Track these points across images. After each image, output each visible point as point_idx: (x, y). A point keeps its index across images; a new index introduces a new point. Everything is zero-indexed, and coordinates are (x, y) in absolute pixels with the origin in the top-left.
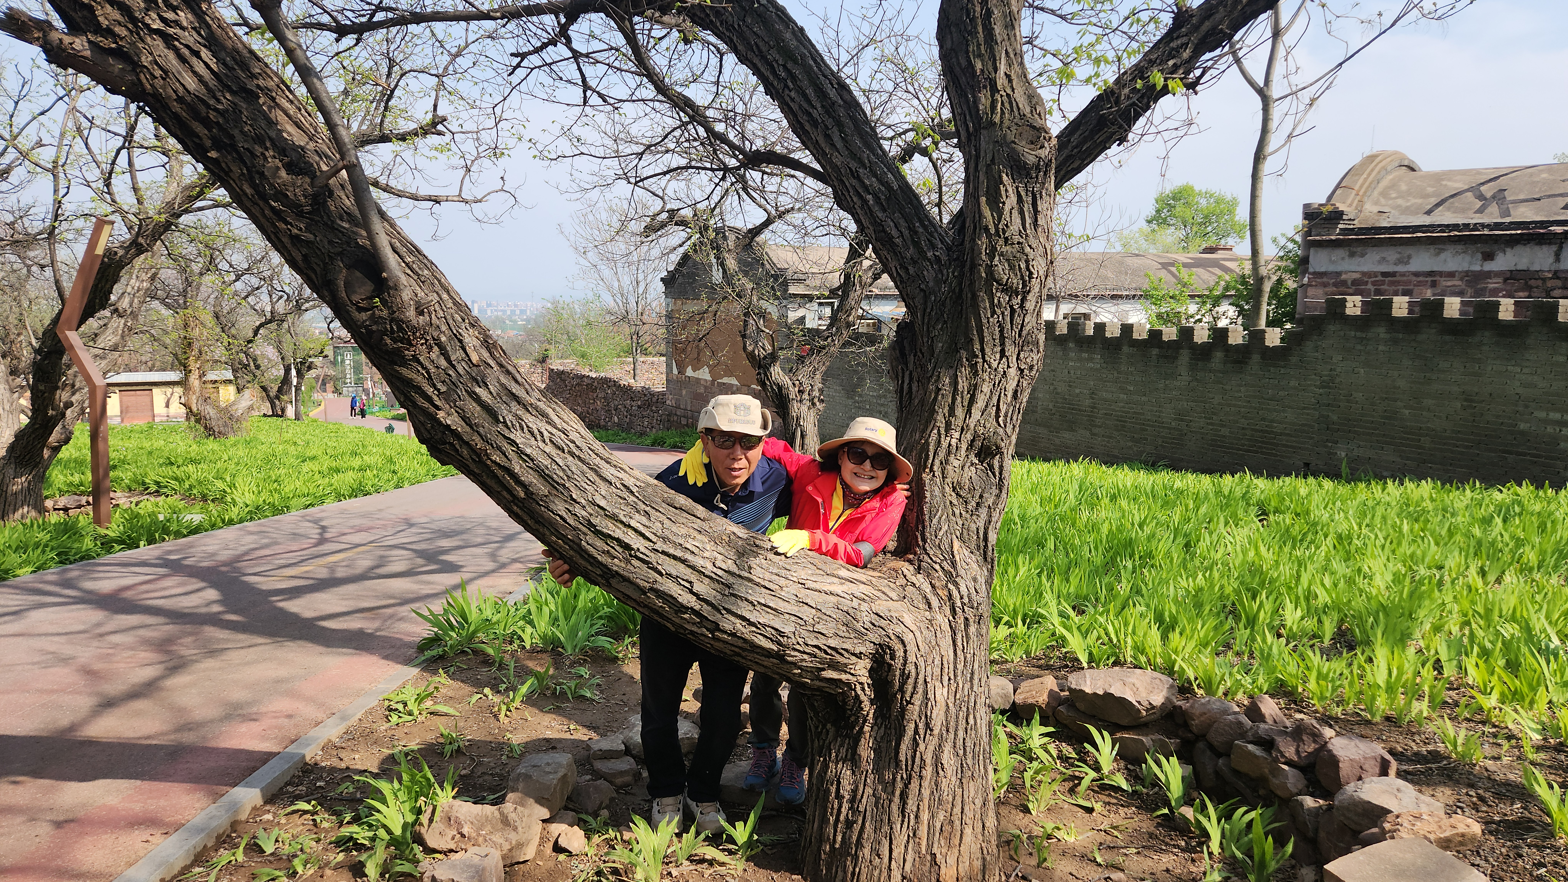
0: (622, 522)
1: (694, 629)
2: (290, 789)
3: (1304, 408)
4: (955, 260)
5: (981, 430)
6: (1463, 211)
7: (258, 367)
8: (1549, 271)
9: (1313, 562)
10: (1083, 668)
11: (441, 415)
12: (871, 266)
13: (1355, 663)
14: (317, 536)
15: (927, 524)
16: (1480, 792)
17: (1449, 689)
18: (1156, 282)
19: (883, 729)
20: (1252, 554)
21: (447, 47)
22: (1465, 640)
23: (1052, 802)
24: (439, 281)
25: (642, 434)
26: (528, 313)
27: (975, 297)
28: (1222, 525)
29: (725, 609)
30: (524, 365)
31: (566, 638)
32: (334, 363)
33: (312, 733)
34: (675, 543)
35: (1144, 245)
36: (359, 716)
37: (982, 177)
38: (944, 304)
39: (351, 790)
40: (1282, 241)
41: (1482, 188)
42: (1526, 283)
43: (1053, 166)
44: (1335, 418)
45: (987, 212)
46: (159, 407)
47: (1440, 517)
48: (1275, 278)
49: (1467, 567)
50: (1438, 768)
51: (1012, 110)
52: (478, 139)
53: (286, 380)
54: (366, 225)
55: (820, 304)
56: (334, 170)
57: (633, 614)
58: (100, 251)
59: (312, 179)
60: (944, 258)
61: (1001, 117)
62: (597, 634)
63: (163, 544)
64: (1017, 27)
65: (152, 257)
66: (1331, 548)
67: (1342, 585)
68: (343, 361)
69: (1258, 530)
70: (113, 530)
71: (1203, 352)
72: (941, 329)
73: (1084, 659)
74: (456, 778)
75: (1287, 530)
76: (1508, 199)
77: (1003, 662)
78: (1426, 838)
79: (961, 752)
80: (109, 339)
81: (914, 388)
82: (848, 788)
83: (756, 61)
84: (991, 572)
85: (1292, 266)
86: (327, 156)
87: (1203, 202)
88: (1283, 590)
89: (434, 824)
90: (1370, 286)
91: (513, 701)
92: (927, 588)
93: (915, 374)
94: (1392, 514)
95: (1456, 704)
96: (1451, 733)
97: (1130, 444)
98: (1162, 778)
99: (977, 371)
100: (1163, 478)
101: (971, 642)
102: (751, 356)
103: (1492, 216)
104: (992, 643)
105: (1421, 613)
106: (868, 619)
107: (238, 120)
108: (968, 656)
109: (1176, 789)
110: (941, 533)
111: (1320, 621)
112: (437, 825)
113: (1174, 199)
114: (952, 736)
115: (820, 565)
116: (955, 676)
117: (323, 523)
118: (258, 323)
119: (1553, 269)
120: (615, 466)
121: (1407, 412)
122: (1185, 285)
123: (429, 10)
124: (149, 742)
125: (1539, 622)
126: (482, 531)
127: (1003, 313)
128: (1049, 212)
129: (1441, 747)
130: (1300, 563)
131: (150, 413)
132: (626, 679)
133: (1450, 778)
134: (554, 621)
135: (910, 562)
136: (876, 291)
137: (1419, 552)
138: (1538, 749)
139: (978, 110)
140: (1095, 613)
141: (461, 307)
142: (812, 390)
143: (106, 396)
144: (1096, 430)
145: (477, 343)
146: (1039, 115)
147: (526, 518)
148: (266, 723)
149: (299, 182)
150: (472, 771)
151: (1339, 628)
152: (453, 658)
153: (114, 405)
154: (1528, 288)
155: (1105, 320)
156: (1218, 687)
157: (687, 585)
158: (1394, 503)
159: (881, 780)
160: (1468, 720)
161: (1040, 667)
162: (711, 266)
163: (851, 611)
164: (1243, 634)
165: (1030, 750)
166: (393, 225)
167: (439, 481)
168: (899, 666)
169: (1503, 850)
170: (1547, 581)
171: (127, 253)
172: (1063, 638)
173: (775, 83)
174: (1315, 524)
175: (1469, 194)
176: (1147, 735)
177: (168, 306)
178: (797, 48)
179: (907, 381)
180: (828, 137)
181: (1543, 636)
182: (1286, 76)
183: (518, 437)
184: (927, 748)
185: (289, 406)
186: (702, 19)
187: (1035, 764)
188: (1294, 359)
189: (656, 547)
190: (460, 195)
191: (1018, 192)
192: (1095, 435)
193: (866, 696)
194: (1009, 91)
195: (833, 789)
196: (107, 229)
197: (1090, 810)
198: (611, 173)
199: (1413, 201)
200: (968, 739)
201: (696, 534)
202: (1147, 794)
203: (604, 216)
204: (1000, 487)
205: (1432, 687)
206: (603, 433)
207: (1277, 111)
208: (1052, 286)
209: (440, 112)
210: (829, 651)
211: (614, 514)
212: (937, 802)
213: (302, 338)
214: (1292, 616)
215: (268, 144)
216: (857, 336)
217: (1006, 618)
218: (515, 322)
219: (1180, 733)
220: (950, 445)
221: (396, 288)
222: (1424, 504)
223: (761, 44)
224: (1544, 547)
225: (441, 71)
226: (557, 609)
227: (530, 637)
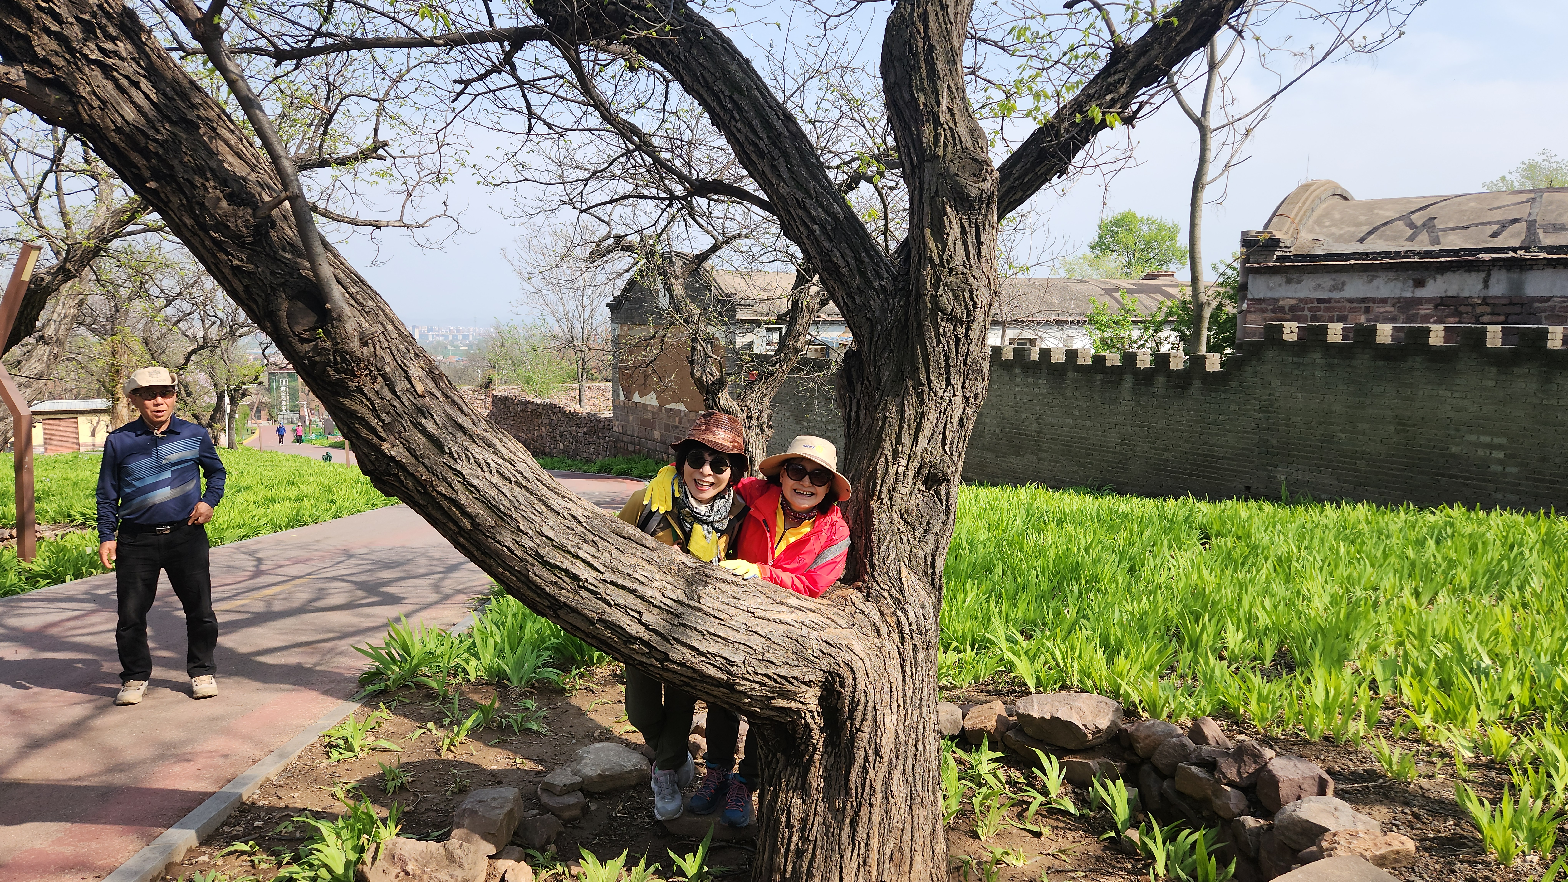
0: (570, 553)
1: (644, 659)
2: (227, 829)
3: (1245, 432)
4: (900, 290)
5: (928, 458)
6: (1394, 239)
7: (189, 394)
8: (1478, 297)
9: (1253, 585)
10: (1031, 693)
11: (385, 446)
12: (819, 292)
13: (1295, 684)
14: (253, 569)
15: (875, 551)
16: (1415, 809)
17: (1385, 709)
18: (1101, 308)
19: (833, 756)
20: (1195, 577)
21: (389, 72)
22: (1400, 660)
23: (1001, 827)
24: (384, 311)
25: (588, 461)
26: (471, 338)
27: (920, 326)
28: (1165, 548)
29: (674, 639)
30: (466, 390)
31: (512, 670)
32: (269, 390)
33: (250, 771)
34: (623, 573)
35: (1088, 270)
36: (298, 753)
37: (926, 208)
38: (890, 334)
39: (290, 829)
40: (1222, 268)
41: (1413, 217)
42: (1456, 310)
43: (996, 198)
44: (1274, 442)
45: (931, 243)
46: (85, 436)
47: (1375, 539)
48: (1214, 304)
49: (1402, 588)
50: (1374, 787)
51: (955, 144)
52: (419, 164)
53: (219, 407)
54: (310, 256)
55: (768, 330)
56: (276, 201)
57: (581, 644)
58: (26, 277)
59: (254, 210)
60: (890, 288)
61: (944, 151)
62: (544, 665)
63: (90, 579)
64: (958, 62)
65: (80, 282)
66: (1272, 570)
67: (1282, 606)
68: (278, 388)
69: (1200, 553)
70: (39, 564)
71: (1146, 378)
72: (888, 357)
73: (1031, 684)
74: (400, 815)
75: (1229, 553)
76: (1439, 227)
77: (951, 689)
78: (1362, 855)
79: (911, 779)
80: (33, 367)
81: (862, 416)
82: (799, 817)
83: (702, 91)
84: (939, 598)
85: (1232, 292)
86: (269, 187)
87: (1145, 229)
88: (1225, 613)
89: (377, 863)
90: (1306, 312)
91: (457, 735)
92: (876, 616)
93: (862, 403)
94: (1331, 537)
95: (1392, 724)
96: (1386, 750)
97: (1075, 468)
98: (1109, 800)
99: (923, 399)
100: (1109, 502)
101: (919, 668)
102: (699, 382)
103: (1422, 243)
104: (941, 668)
105: (1358, 634)
106: (818, 647)
107: (177, 151)
108: (917, 682)
109: (1122, 812)
110: (889, 561)
111: (1261, 643)
112: (381, 863)
113: (1116, 225)
114: (901, 762)
115: (769, 594)
116: (904, 703)
117: (259, 555)
118: (189, 350)
119: (1482, 295)
120: (563, 496)
121: (1343, 435)
122: (1128, 311)
123: (370, 36)
124: (79, 783)
125: (1470, 642)
126: (423, 561)
127: (948, 342)
128: (992, 243)
129: (1377, 766)
130: (1242, 586)
131: (75, 443)
132: (574, 711)
133: (1386, 796)
134: (500, 653)
135: (859, 589)
136: (824, 317)
137: (1355, 574)
138: (1471, 766)
139: (922, 143)
140: (1043, 637)
141: (406, 338)
142: (760, 416)
143: (31, 426)
144: (1042, 455)
145: (421, 373)
146: (981, 148)
147: (472, 549)
148: (201, 762)
149: (241, 214)
150: (416, 808)
151: (1280, 650)
152: (395, 693)
153: (38, 434)
154: (1458, 314)
155: (1051, 345)
156: (1162, 710)
157: (636, 615)
158: (1331, 526)
159: (831, 809)
160: (1403, 739)
161: (988, 692)
162: (657, 293)
163: (800, 639)
164: (1186, 657)
165: (979, 775)
166: (336, 256)
167: (379, 510)
168: (849, 694)
169: (1437, 866)
170: (1479, 601)
171: (54, 280)
172: (1011, 664)
173: (722, 114)
174: (1256, 547)
175: (1400, 222)
176: (1093, 759)
177: (94, 332)
178: (743, 79)
179: (854, 409)
180: (774, 168)
181: (1474, 655)
182: (1223, 107)
183: (464, 468)
184: (877, 777)
185: (222, 435)
186: (648, 50)
187: (984, 790)
188: (1234, 385)
189: (605, 577)
190: (401, 220)
191: (961, 223)
192: (1041, 459)
193: (816, 724)
194: (952, 125)
195: (783, 819)
196: (34, 254)
197: (1038, 835)
198: (557, 198)
199: (1347, 229)
200: (917, 766)
201: (644, 563)
202: (1094, 817)
203: (548, 240)
204: (947, 513)
205: (1369, 706)
206: (548, 460)
207: (1214, 141)
208: (998, 311)
209: (381, 137)
210: (779, 680)
211: (562, 545)
212: (887, 829)
213: (235, 365)
214: (1234, 638)
215: (209, 175)
216: (805, 362)
217: (955, 644)
218: (457, 347)
219: (1126, 756)
220: (897, 472)
221: (340, 318)
222: (1360, 527)
223: (707, 75)
224: (1476, 567)
225: (381, 96)
226: (503, 641)
227: (474, 670)
